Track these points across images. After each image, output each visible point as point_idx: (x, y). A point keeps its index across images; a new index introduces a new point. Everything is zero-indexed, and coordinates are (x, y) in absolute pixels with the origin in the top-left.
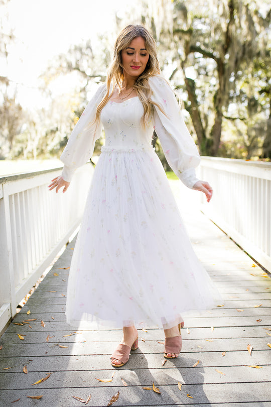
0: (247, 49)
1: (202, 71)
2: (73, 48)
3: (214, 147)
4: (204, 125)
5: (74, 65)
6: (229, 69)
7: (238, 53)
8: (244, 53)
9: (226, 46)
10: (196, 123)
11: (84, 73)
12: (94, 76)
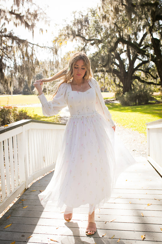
2: (76, 21)
11: (84, 38)
12: (90, 40)
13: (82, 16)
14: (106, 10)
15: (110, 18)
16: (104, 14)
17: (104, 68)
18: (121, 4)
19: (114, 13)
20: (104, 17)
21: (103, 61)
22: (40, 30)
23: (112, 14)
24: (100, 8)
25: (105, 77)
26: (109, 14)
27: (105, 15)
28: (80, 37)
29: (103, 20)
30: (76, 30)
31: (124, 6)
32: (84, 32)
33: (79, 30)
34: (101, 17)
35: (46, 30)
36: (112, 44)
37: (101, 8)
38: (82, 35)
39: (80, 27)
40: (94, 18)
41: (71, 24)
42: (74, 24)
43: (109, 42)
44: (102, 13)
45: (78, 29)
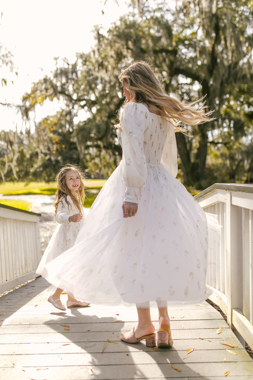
0: (233, 72)
1: (186, 97)
2: (59, 72)
3: (199, 170)
4: (188, 148)
5: (59, 89)
6: (214, 91)
7: (223, 75)
8: (229, 76)
9: (211, 68)
10: (180, 146)
11: (69, 97)
12: (79, 100)
13: (68, 64)
14: (103, 56)
15: (110, 68)
16: (100, 60)
17: (99, 143)
18: (125, 47)
19: (115, 60)
20: (101, 65)
21: (98, 131)
22: (2, 81)
23: (112, 61)
24: (94, 52)
25: (102, 157)
26: (108, 62)
27: (102, 63)
28: (64, 95)
29: (99, 69)
30: (59, 84)
31: (130, 51)
32: (71, 88)
33: (63, 85)
34: (96, 65)
35: (13, 82)
36: (112, 107)
37: (97, 53)
38: (67, 93)
39: (64, 80)
40: (85, 67)
41: (51, 76)
42: (56, 76)
43: (108, 104)
44: (97, 58)
45: (62, 83)
